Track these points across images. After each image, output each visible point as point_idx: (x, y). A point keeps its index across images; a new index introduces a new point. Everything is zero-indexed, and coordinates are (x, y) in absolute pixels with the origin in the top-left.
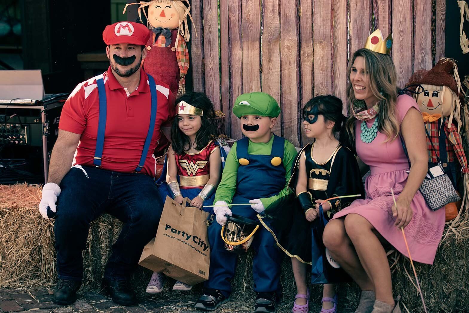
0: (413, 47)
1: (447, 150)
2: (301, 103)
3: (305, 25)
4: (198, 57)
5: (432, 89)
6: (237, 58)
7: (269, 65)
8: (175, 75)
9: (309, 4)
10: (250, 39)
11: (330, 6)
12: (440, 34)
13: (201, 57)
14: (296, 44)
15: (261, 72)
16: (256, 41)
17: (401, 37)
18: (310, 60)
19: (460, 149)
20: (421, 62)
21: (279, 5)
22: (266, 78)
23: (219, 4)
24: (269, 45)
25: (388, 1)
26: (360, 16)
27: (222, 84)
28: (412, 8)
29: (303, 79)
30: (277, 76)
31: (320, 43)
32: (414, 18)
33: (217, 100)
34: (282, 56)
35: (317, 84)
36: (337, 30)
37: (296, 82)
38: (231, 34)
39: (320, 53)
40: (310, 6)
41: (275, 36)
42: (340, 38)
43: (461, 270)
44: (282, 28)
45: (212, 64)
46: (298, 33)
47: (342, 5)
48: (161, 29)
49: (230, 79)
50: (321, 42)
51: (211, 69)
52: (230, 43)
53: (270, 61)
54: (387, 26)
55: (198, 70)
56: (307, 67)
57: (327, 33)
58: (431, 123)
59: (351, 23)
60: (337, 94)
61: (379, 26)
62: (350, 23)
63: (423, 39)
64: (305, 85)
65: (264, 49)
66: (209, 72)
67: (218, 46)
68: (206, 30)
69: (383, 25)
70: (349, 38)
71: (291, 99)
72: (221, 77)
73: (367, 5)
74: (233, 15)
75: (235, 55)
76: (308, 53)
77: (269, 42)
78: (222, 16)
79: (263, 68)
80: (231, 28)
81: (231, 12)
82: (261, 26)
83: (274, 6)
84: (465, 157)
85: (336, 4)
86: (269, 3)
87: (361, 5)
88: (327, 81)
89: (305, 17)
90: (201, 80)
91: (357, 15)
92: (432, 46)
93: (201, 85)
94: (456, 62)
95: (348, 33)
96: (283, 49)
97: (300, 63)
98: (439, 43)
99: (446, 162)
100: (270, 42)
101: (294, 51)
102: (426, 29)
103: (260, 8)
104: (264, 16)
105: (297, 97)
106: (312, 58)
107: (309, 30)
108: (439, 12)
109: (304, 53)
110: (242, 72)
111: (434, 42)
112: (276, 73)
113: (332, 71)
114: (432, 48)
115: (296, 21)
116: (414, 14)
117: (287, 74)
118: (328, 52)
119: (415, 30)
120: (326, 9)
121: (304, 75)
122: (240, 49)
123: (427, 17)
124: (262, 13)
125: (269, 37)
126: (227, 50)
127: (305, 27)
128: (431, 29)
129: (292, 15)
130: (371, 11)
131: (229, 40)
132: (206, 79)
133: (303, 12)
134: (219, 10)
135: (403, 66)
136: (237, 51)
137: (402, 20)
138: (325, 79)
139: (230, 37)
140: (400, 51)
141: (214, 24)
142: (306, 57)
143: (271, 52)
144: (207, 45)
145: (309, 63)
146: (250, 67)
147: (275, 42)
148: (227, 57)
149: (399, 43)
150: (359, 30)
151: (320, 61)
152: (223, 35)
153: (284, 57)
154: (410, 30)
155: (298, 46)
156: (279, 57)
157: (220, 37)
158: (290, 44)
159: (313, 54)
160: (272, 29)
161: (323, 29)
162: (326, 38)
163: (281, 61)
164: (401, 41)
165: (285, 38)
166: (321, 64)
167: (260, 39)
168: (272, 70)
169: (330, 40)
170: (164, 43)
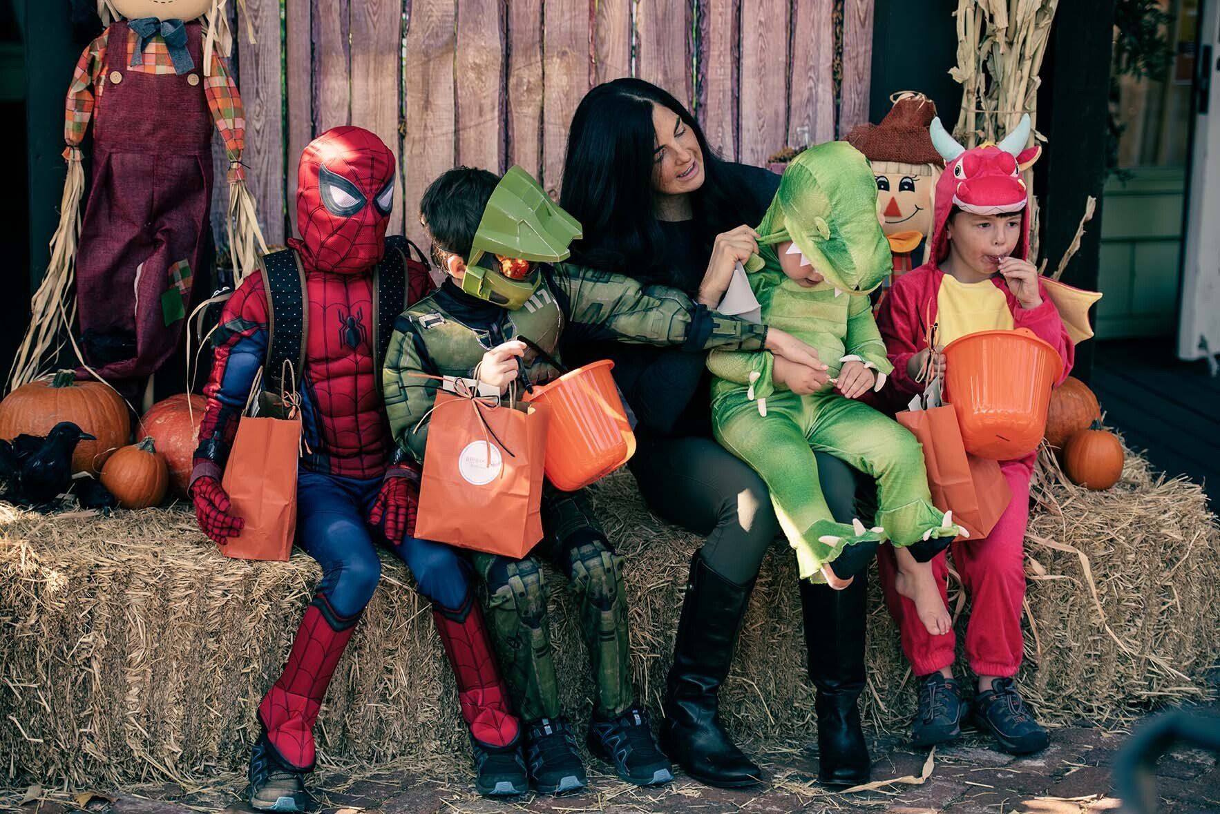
0: (789, 65)
3: (522, 9)
5: (897, 172)
6: (336, 99)
7: (425, 117)
8: (197, 153)
12: (853, 32)
14: (497, 59)
15: (402, 137)
16: (390, 51)
17: (761, 38)
18: (534, 100)
20: (808, 100)
22: (415, 152)
24: (424, 64)
29: (516, 151)
30: (446, 147)
31: (560, 55)
33: (274, 218)
34: (459, 92)
35: (552, 164)
36: (604, 20)
37: (496, 159)
38: (319, 34)
39: (561, 80)
41: (441, 40)
42: (614, 44)
44: (460, 16)
45: (263, 118)
46: (502, 30)
48: (156, 22)
50: (564, 53)
51: (258, 132)
52: (317, 59)
53: (427, 105)
54: (729, 10)
56: (527, 120)
57: (580, 30)
59: (641, 4)
61: (710, 12)
63: (813, 45)
65: (412, 74)
67: (280, 67)
68: (246, 23)
69: (720, 9)
70: (634, 43)
72: (286, 154)
75: (329, 93)
76: (529, 82)
77: (426, 54)
79: (408, 125)
80: (319, 17)
82: (404, 11)
92: (833, 61)
94: (936, 105)
95: (632, 29)
96: (464, 75)
97: (507, 108)
98: (849, 55)
100: (427, 56)
101: (493, 78)
102: (821, 17)
106: (541, 96)
107: (534, 22)
109: (519, 84)
111: (838, 51)
112: (444, 138)
114: (833, 66)
117: (472, 140)
118: (583, 78)
119: (794, 21)
121: (518, 142)
122: (345, 75)
125: (427, 42)
126: (306, 78)
127: (522, 14)
128: (833, 19)
131: (313, 50)
135: (764, 112)
136: (336, 79)
139: (314, 41)
140: (760, 73)
141: (267, 5)
142: (525, 94)
143: (431, 82)
144: (248, 66)
145: (530, 109)
146: (374, 124)
147: (442, 54)
148: (305, 98)
149: (756, 55)
150: (661, 21)
151: (561, 104)
152: (295, 36)
153: (464, 93)
154: (782, 20)
155: (502, 64)
156: (453, 95)
157: (285, 43)
158: (483, 59)
159: (544, 85)
160: (434, 18)
161: (571, 19)
162: (576, 43)
163: (456, 104)
164: (762, 50)
165: (468, 44)
166: (562, 111)
167: (401, 46)
168: (432, 129)
169: (586, 49)
170: (163, 64)
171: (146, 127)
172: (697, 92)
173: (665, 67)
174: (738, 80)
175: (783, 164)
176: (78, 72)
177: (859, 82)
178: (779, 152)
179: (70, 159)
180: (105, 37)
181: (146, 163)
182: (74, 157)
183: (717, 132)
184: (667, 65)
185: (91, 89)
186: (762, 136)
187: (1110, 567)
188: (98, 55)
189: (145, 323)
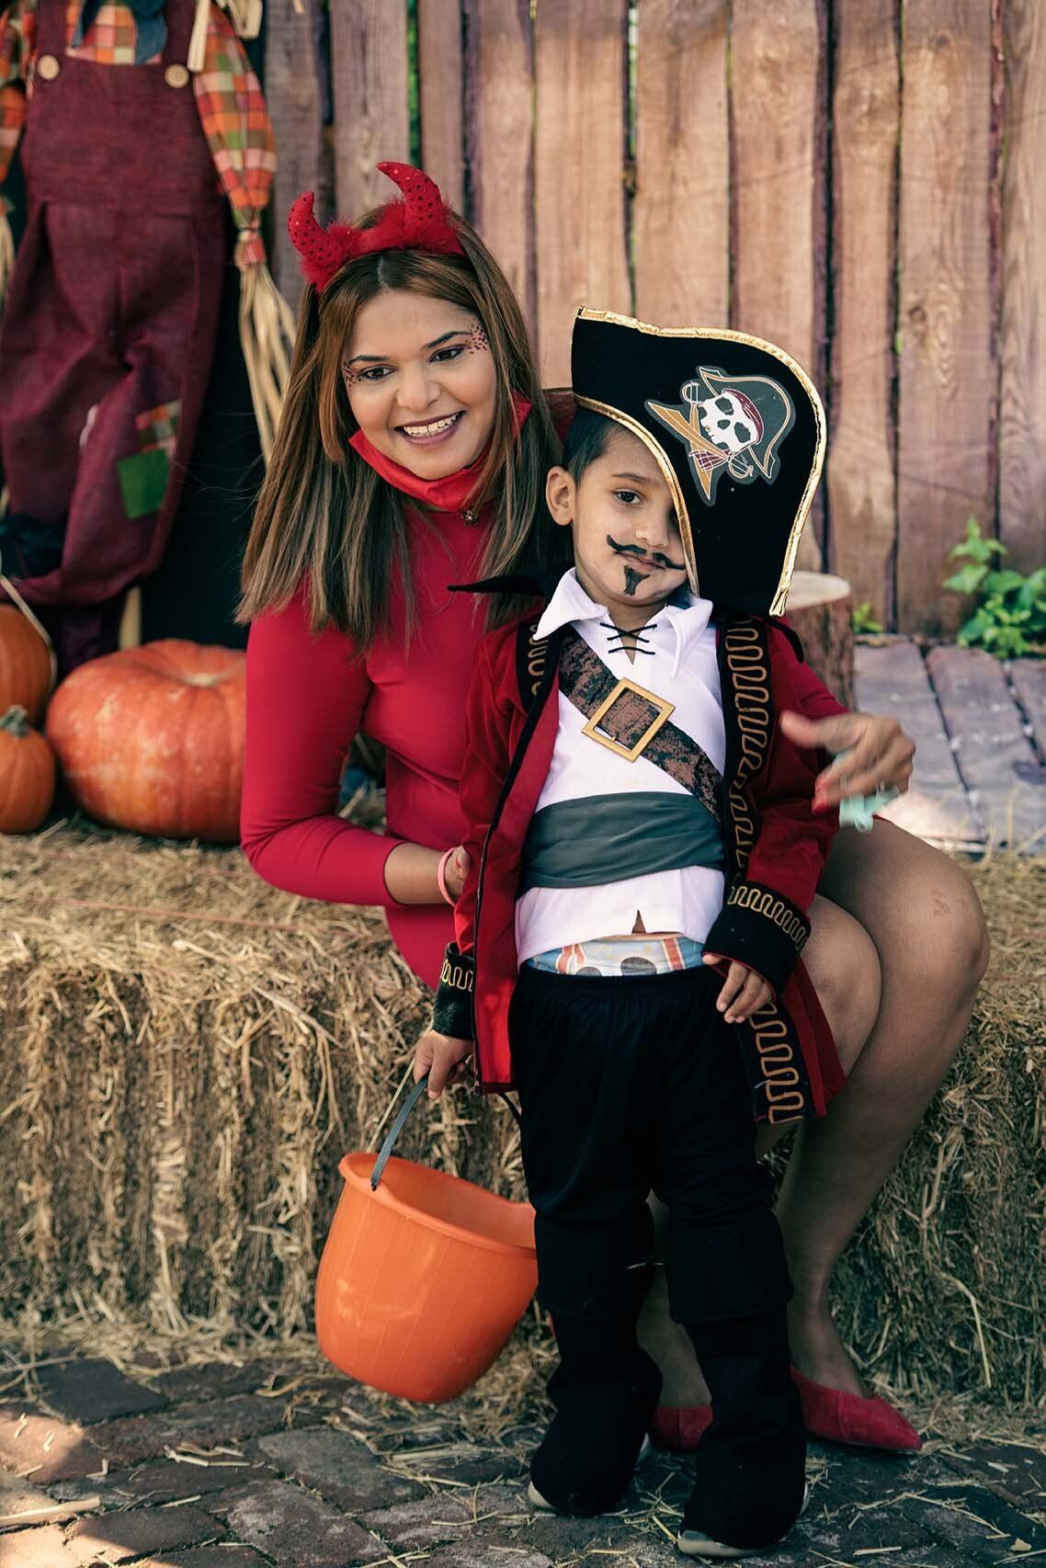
2: (834, 352)
4: (300, 114)
6: (508, 121)
7: (672, 158)
8: (188, 210)
13: (316, 117)
14: (811, 51)
15: (630, 194)
16: (606, 33)
18: (882, 133)
22: (654, 224)
24: (670, 58)
29: (845, 229)
30: (712, 217)
31: (934, 45)
34: (737, 113)
35: (916, 258)
37: (806, 244)
39: (936, 95)
41: (703, 12)
42: (1040, 22)
52: (472, 43)
53: (675, 135)
56: (868, 170)
60: (1013, 309)
64: (852, 261)
65: (647, 78)
67: (405, 60)
75: (495, 110)
76: (873, 97)
77: (675, 39)
79: (641, 173)
88: (968, 238)
96: (747, 80)
97: (829, 148)
100: (674, 44)
101: (802, 89)
105: (815, 321)
106: (892, 128)
109: (854, 100)
110: (531, 195)
112: (708, 201)
113: (995, 185)
117: (763, 206)
118: (978, 91)
121: (850, 212)
122: (524, 75)
125: (676, 17)
126: (453, 80)
131: (465, 28)
136: (508, 85)
138: (959, 231)
139: (468, 10)
142: (865, 120)
143: (684, 92)
144: (348, 55)
145: (875, 149)
147: (705, 40)
148: (452, 117)
151: (936, 141)
153: (747, 116)
155: (821, 62)
156: (724, 119)
157: (414, 13)
158: (782, 51)
159: (901, 103)
162: (966, 22)
163: (731, 136)
165: (754, 23)
166: (937, 154)
167: (626, 24)
168: (685, 182)
169: (986, 32)
170: (126, 45)
171: (98, 159)
181: (103, 224)
185: (19, 85)
189: (83, 511)
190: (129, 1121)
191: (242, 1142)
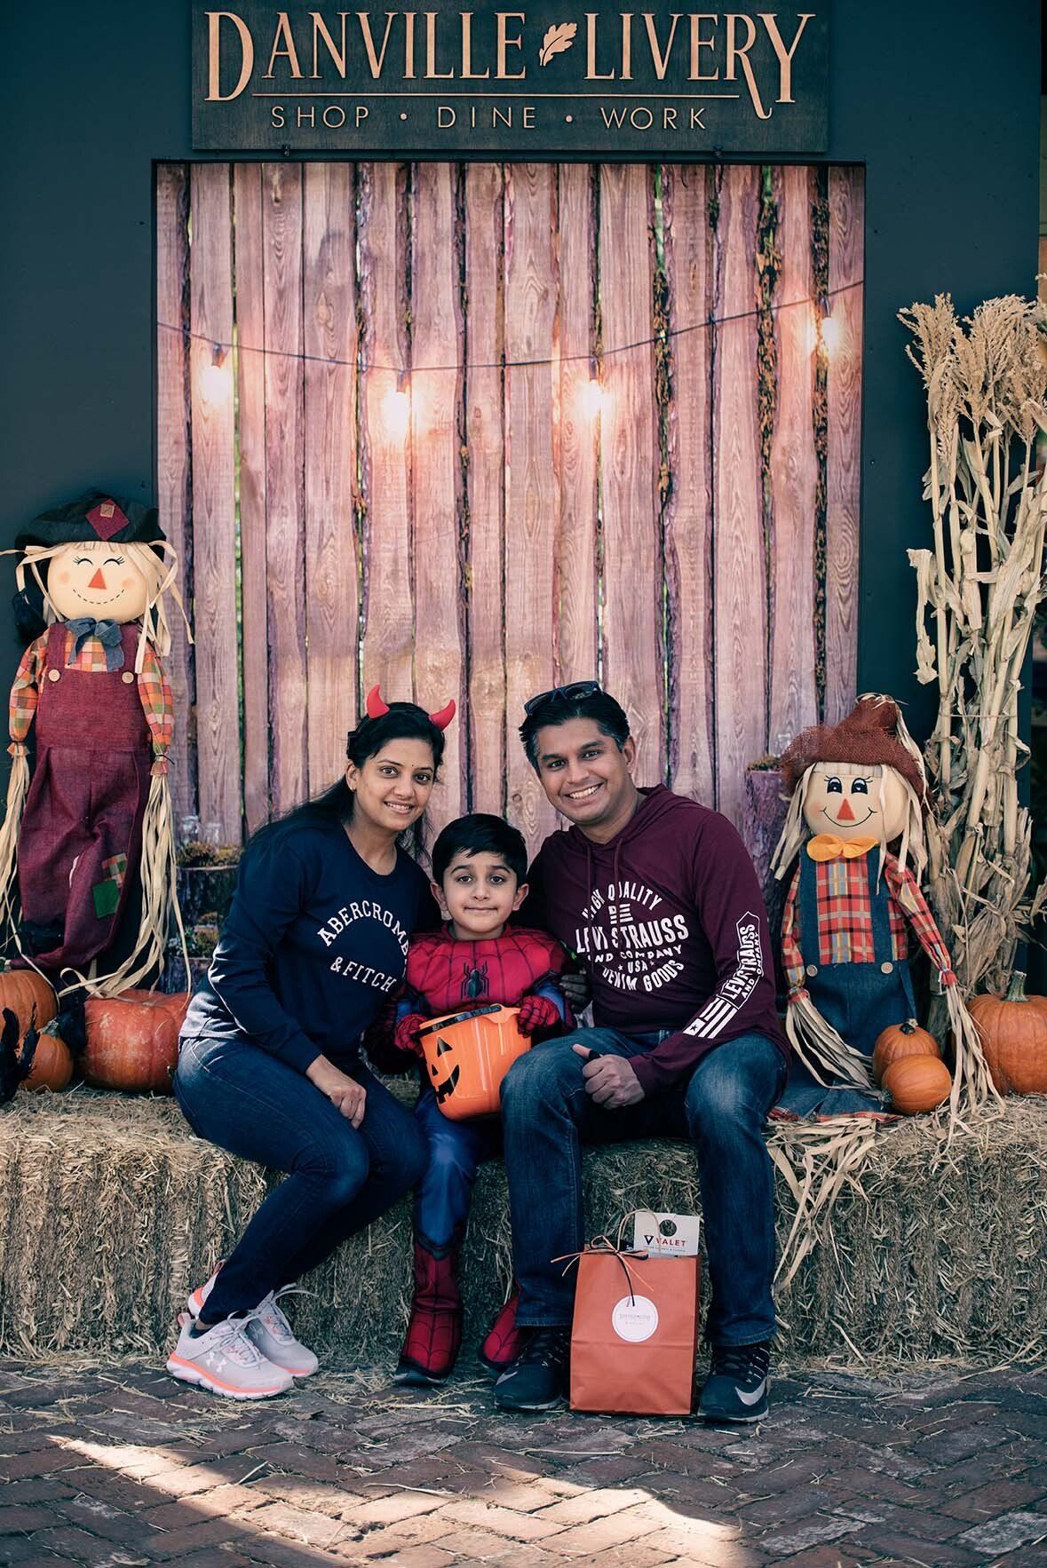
0: (768, 670)
1: (893, 928)
3: (482, 612)
5: (850, 773)
6: (293, 700)
8: (131, 749)
9: (493, 558)
10: (329, 651)
11: (551, 562)
12: (836, 636)
13: (188, 701)
14: (458, 662)
16: (346, 655)
17: (737, 642)
18: (496, 704)
19: (929, 924)
20: (789, 706)
21: (411, 559)
23: (239, 554)
24: (382, 666)
25: (705, 551)
26: (629, 589)
27: (247, 772)
28: (764, 568)
29: (478, 754)
31: (523, 658)
32: (769, 594)
33: (231, 818)
34: (418, 695)
35: (516, 768)
36: (568, 624)
37: (457, 763)
38: (275, 636)
39: (524, 684)
40: (496, 562)
41: (399, 643)
42: (579, 648)
43: (987, 1230)
44: (418, 619)
45: (219, 720)
46: (462, 633)
47: (585, 560)
48: (92, 622)
49: (270, 760)
50: (527, 656)
51: (215, 733)
52: (273, 661)
54: (702, 614)
55: (178, 735)
56: (489, 723)
57: (543, 633)
58: (848, 860)
59: (607, 606)
61: (681, 616)
62: (603, 606)
63: (793, 649)
64: (481, 770)
65: (369, 677)
66: (207, 741)
67: (236, 670)
68: (203, 626)
70: (601, 646)
71: (444, 808)
72: (243, 755)
73: (648, 562)
74: (281, 586)
75: (286, 694)
76: (491, 685)
77: (384, 657)
78: (247, 589)
80: (275, 620)
81: (274, 576)
82: (361, 614)
83: (395, 561)
84: (943, 945)
85: (566, 558)
86: (382, 554)
87: (633, 562)
89: (482, 590)
90: (186, 763)
91: (623, 585)
92: (816, 666)
93: (186, 776)
94: (901, 706)
95: (598, 632)
96: (423, 677)
97: (467, 712)
98: (833, 659)
99: (890, 961)
100: (384, 659)
102: (802, 622)
103: (357, 567)
104: (368, 588)
105: (461, 803)
106: (502, 701)
107: (495, 626)
108: (833, 579)
109: (481, 686)
110: (306, 740)
111: (821, 656)
114: (816, 672)
115: (458, 601)
116: (771, 585)
118: (546, 682)
119: (772, 625)
120: (540, 570)
121: (480, 746)
122: (301, 676)
123: (802, 593)
124: (363, 580)
125: (384, 644)
126: (263, 680)
127: (482, 616)
128: (814, 622)
129: (446, 585)
130: (660, 575)
131: (269, 653)
132: (200, 760)
133: (477, 578)
134: (239, 571)
135: (743, 718)
136: (293, 682)
137: (740, 598)
139: (271, 643)
140: (736, 678)
141: (223, 609)
142: (487, 697)
143: (389, 684)
144: (205, 668)
145: (493, 713)
146: (330, 725)
147: (400, 657)
148: (262, 699)
149: (732, 658)
150: (628, 625)
152: (251, 638)
153: (423, 696)
154: (759, 624)
155: (463, 667)
157: (241, 645)
158: (442, 662)
159: (506, 689)
160: (391, 621)
161: (533, 622)
162: (539, 646)
164: (739, 654)
165: (427, 647)
167: (359, 649)
169: (550, 652)
170: (99, 662)
171: (83, 724)
172: (669, 697)
173: (634, 671)
174: (713, 685)
175: (764, 772)
176: (21, 670)
177: (845, 687)
178: (759, 758)
179: (15, 754)
180: (45, 636)
181: (83, 759)
182: (19, 752)
183: (691, 738)
184: (637, 668)
185: (33, 686)
186: (740, 742)
187: (1036, 1194)
188: (38, 654)
189: (74, 913)
190: (157, 1239)
191: (222, 1246)
